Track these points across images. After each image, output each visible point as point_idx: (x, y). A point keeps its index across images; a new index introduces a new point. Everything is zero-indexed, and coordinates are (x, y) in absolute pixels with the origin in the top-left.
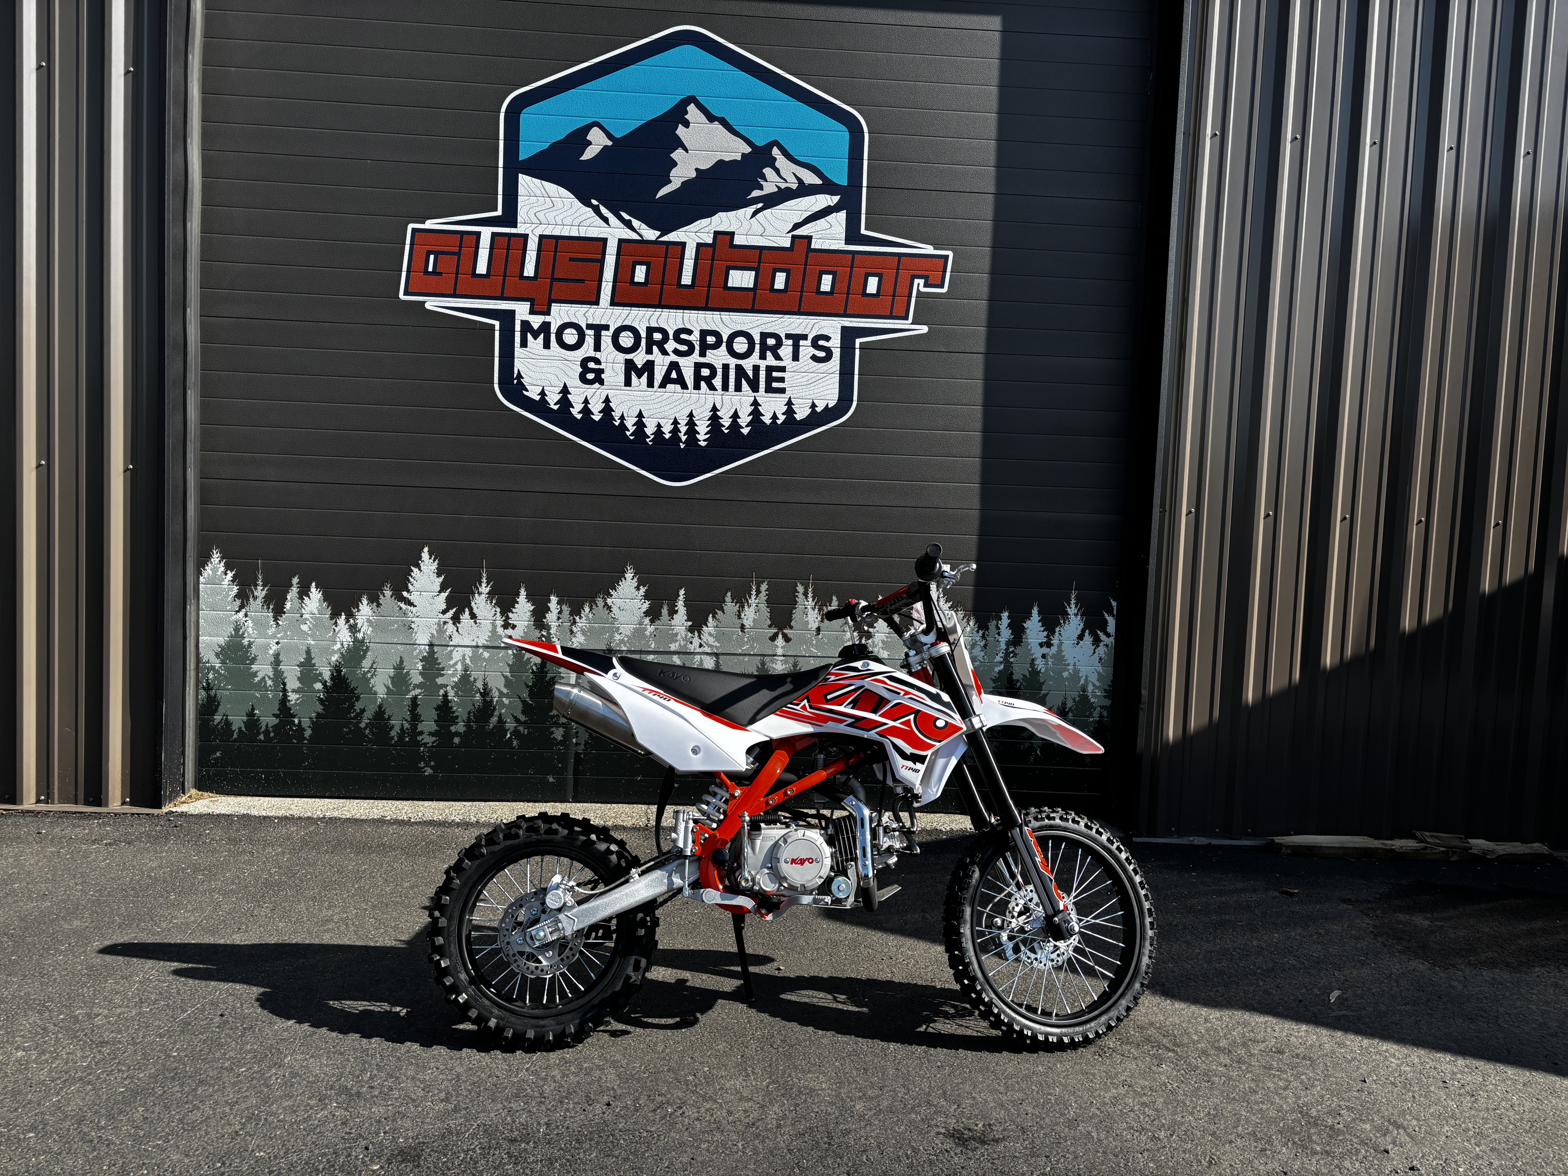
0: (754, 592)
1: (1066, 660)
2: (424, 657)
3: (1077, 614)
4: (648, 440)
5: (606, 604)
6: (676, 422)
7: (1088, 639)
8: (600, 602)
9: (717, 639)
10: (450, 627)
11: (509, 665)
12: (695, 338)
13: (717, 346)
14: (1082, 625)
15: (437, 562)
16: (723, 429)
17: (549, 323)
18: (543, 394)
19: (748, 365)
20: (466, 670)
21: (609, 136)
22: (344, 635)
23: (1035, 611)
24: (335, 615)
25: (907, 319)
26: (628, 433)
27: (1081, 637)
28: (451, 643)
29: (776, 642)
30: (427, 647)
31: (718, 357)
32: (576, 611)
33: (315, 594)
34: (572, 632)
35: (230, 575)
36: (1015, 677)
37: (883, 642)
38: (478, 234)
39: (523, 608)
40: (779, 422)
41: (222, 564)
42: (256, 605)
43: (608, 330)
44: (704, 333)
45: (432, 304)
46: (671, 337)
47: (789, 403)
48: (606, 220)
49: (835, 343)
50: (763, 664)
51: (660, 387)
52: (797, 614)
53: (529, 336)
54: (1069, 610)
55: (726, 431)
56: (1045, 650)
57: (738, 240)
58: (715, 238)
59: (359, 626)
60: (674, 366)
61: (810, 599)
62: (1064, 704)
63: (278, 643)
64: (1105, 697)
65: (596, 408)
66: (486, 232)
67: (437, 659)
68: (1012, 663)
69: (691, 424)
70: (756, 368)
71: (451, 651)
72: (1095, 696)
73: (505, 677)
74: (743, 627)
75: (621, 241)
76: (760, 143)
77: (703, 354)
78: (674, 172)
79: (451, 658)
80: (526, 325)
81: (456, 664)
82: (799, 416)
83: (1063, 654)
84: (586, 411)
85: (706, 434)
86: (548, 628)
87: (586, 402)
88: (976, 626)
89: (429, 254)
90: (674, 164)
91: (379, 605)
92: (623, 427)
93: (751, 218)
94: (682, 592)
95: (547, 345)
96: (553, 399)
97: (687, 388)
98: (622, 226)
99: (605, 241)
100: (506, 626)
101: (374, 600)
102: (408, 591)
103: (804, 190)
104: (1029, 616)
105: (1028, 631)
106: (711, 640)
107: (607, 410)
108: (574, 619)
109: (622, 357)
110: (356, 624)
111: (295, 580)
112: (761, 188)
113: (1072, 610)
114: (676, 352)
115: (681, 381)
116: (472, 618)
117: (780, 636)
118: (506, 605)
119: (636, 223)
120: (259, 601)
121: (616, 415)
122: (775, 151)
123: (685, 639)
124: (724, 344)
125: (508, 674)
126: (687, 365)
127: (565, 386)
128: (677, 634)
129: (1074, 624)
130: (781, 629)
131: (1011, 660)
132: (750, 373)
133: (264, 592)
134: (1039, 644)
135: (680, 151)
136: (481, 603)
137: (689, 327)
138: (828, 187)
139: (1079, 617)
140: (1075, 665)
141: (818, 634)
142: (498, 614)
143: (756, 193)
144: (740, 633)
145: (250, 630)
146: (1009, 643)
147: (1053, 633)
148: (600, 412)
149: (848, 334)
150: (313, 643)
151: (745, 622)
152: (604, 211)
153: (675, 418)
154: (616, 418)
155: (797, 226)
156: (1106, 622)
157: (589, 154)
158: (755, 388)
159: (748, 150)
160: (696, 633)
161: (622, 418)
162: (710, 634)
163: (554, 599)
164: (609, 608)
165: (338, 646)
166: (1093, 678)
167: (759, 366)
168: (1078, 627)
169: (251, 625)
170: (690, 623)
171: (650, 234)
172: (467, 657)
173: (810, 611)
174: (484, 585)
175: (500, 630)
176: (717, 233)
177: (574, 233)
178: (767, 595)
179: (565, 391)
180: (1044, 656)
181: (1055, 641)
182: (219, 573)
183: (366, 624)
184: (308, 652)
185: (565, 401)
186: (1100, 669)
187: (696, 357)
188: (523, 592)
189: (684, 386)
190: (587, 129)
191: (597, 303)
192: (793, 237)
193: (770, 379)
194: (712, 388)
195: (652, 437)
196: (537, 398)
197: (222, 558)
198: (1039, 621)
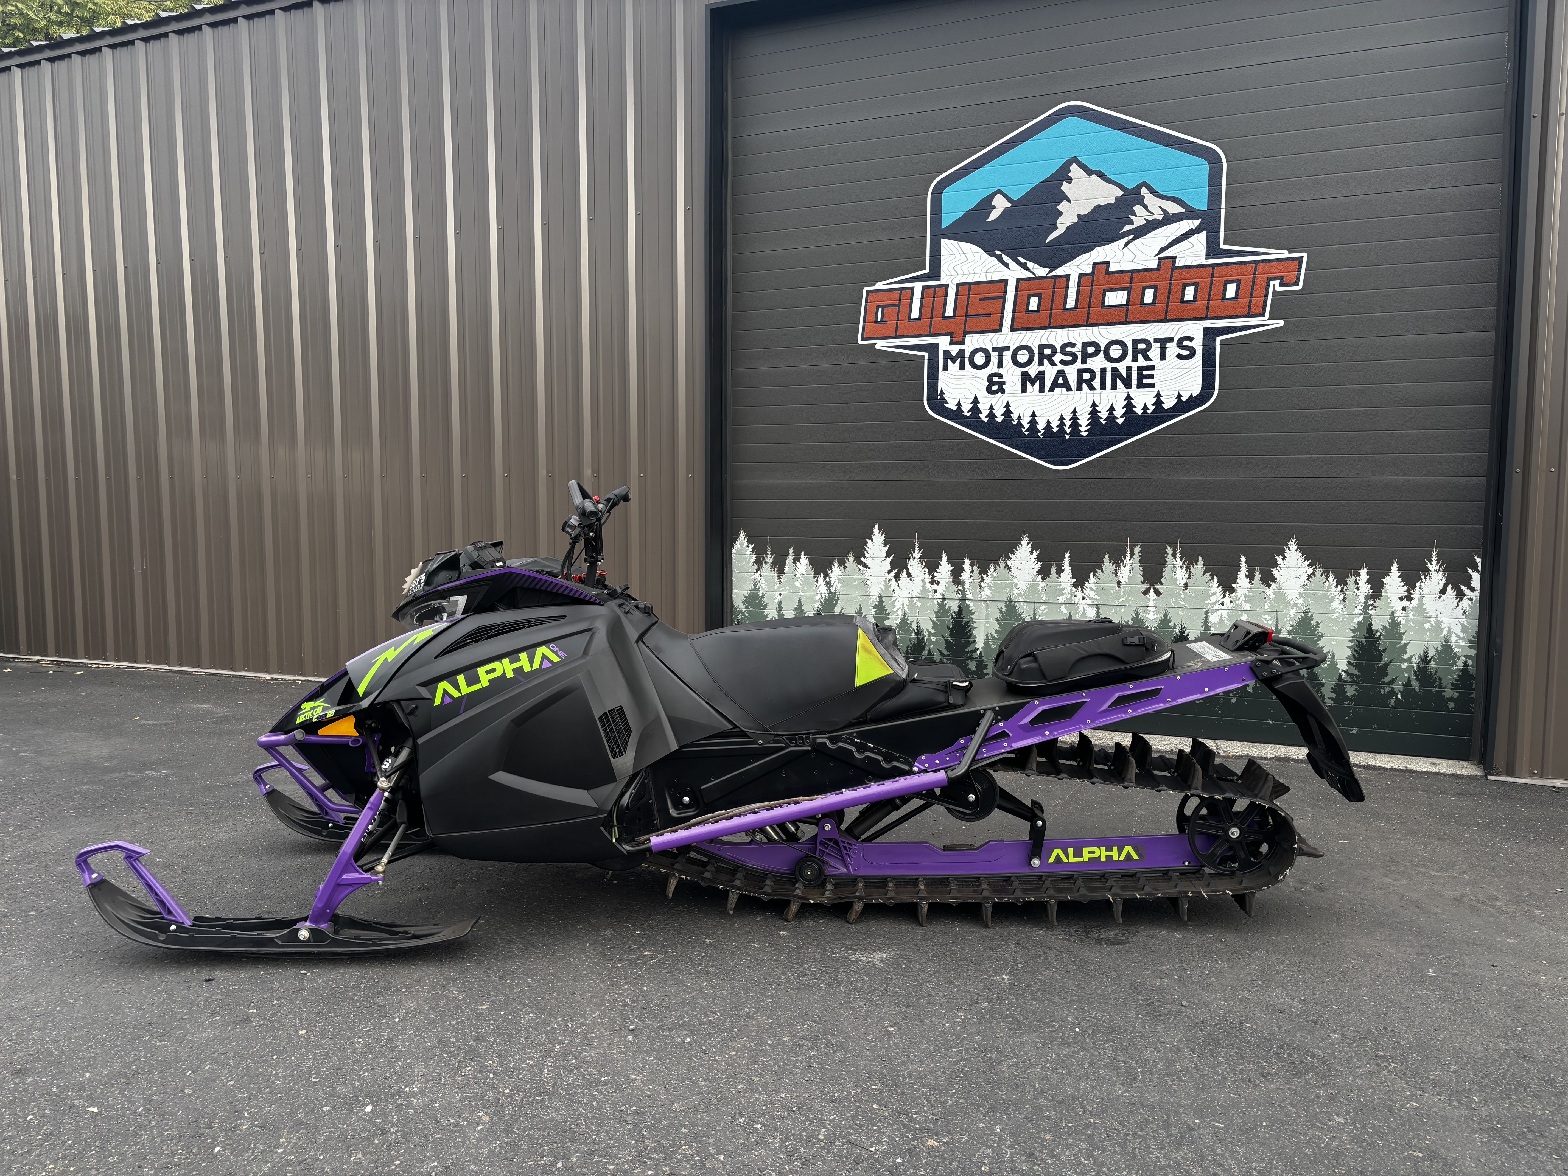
0: (1128, 554)
1: (1427, 613)
2: (876, 605)
3: (1439, 570)
4: (1039, 434)
5: (1007, 565)
6: (1062, 418)
7: (1450, 592)
8: (1002, 563)
9: (1097, 592)
10: (893, 583)
11: (935, 612)
12: (1078, 350)
13: (1095, 354)
14: (1444, 580)
15: (884, 535)
16: (1101, 420)
17: (964, 350)
18: (959, 405)
19: (1122, 367)
20: (905, 615)
21: (1009, 199)
22: (823, 589)
23: (1395, 567)
24: (816, 575)
25: (1264, 316)
26: (1024, 430)
27: (1443, 591)
28: (894, 595)
29: (1148, 596)
30: (878, 598)
31: (1097, 363)
32: (984, 571)
33: (804, 560)
34: (981, 587)
35: (751, 547)
36: (1374, 628)
37: (1245, 596)
38: (912, 289)
39: (945, 569)
40: (1149, 412)
41: (746, 540)
42: (766, 568)
43: (1009, 350)
44: (1085, 345)
45: (881, 345)
46: (1058, 350)
47: (1158, 395)
48: (1007, 265)
49: (1198, 344)
50: (1137, 614)
51: (1049, 391)
52: (1166, 572)
53: (949, 361)
54: (1430, 566)
55: (1104, 423)
56: (1405, 603)
57: (1113, 268)
58: (1094, 268)
59: (832, 583)
60: (1061, 373)
61: (1178, 559)
62: (1426, 653)
63: (780, 595)
64: (1469, 647)
65: (999, 412)
66: (918, 287)
67: (885, 606)
68: (1371, 615)
69: (1075, 419)
70: (1129, 369)
71: (895, 601)
72: (1459, 647)
73: (933, 621)
74: (1119, 583)
75: (1018, 280)
76: (1130, 186)
77: (1084, 362)
78: (1060, 221)
79: (895, 607)
80: (947, 353)
81: (897, 610)
82: (1167, 406)
83: (1424, 607)
84: (991, 415)
85: (1087, 426)
86: (963, 584)
87: (991, 408)
88: (1335, 581)
89: (878, 307)
90: (1060, 214)
91: (845, 568)
92: (1020, 425)
93: (1124, 248)
94: (1067, 555)
95: (962, 367)
96: (966, 408)
97: (1071, 390)
98: (1019, 268)
99: (1006, 282)
100: (932, 582)
101: (842, 563)
102: (864, 557)
103: (1169, 219)
104: (1388, 571)
105: (1387, 586)
106: (1092, 594)
107: (1008, 413)
108: (982, 577)
109: (1019, 371)
110: (830, 581)
111: (791, 551)
112: (1132, 222)
113: (1433, 566)
114: (1063, 362)
115: (1067, 386)
116: (908, 577)
117: (1152, 590)
118: (932, 567)
119: (1030, 265)
120: (769, 566)
121: (1015, 416)
122: (1144, 191)
123: (1071, 593)
124: (1102, 352)
125: (935, 619)
126: (1071, 373)
127: (976, 397)
128: (1063, 589)
129: (1436, 579)
130: (1152, 584)
131: (1371, 612)
132: (1124, 374)
133: (772, 559)
134: (1399, 598)
135: (1065, 202)
136: (915, 565)
137: (1073, 341)
138: (1190, 213)
139: (1441, 573)
140: (1437, 617)
141: (1186, 589)
142: (927, 573)
143: (1128, 228)
144: (1117, 588)
145: (763, 585)
146: (1368, 597)
147: (1414, 587)
148: (1002, 415)
149: (1209, 334)
150: (803, 594)
151: (1121, 579)
152: (1005, 258)
153: (1062, 415)
154: (1015, 419)
155: (1163, 250)
156: (1471, 577)
157: (994, 215)
158: (1128, 385)
159: (1120, 193)
160: (1080, 589)
161: (1019, 418)
162: (1091, 589)
163: (967, 562)
164: (1009, 568)
165: (819, 597)
166: (1457, 629)
167: (1131, 367)
168: (1440, 582)
169: (764, 582)
170: (1075, 580)
171: (1041, 272)
172: (905, 606)
173: (1179, 569)
174: (916, 551)
175: (928, 585)
176: (1094, 264)
177: (983, 279)
178: (1140, 556)
179: (976, 401)
180: (1404, 609)
181: (1416, 594)
182: (744, 546)
183: (837, 581)
184: (800, 601)
185: (975, 410)
186: (1464, 621)
187: (1078, 365)
188: (944, 557)
189: (1069, 389)
190: (992, 196)
191: (1000, 330)
192: (1160, 259)
193: (1141, 377)
194: (1092, 388)
195: (1043, 431)
196: (955, 408)
197: (746, 536)
198: (1399, 577)
